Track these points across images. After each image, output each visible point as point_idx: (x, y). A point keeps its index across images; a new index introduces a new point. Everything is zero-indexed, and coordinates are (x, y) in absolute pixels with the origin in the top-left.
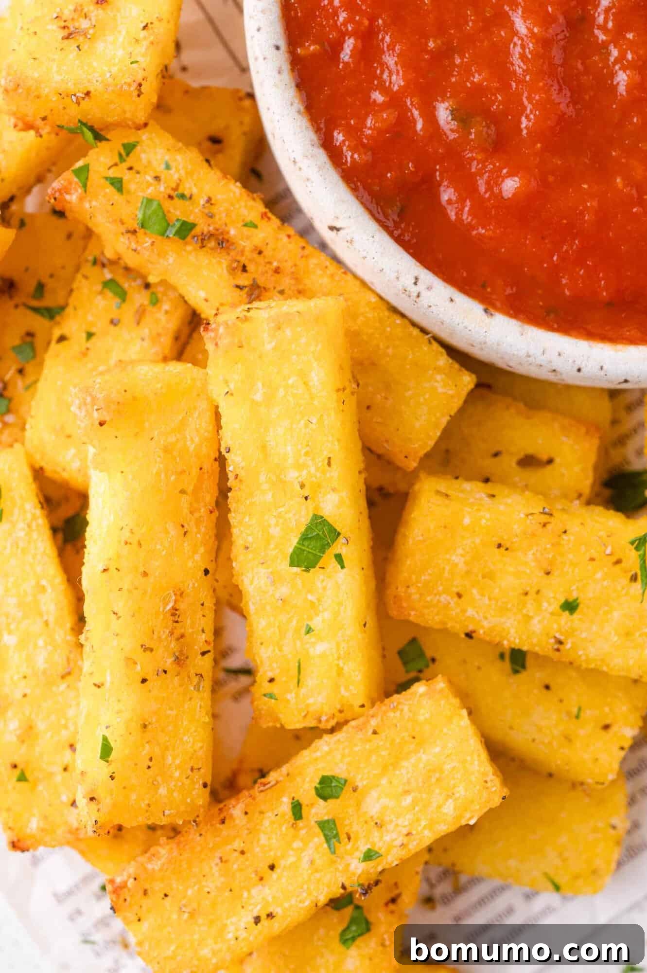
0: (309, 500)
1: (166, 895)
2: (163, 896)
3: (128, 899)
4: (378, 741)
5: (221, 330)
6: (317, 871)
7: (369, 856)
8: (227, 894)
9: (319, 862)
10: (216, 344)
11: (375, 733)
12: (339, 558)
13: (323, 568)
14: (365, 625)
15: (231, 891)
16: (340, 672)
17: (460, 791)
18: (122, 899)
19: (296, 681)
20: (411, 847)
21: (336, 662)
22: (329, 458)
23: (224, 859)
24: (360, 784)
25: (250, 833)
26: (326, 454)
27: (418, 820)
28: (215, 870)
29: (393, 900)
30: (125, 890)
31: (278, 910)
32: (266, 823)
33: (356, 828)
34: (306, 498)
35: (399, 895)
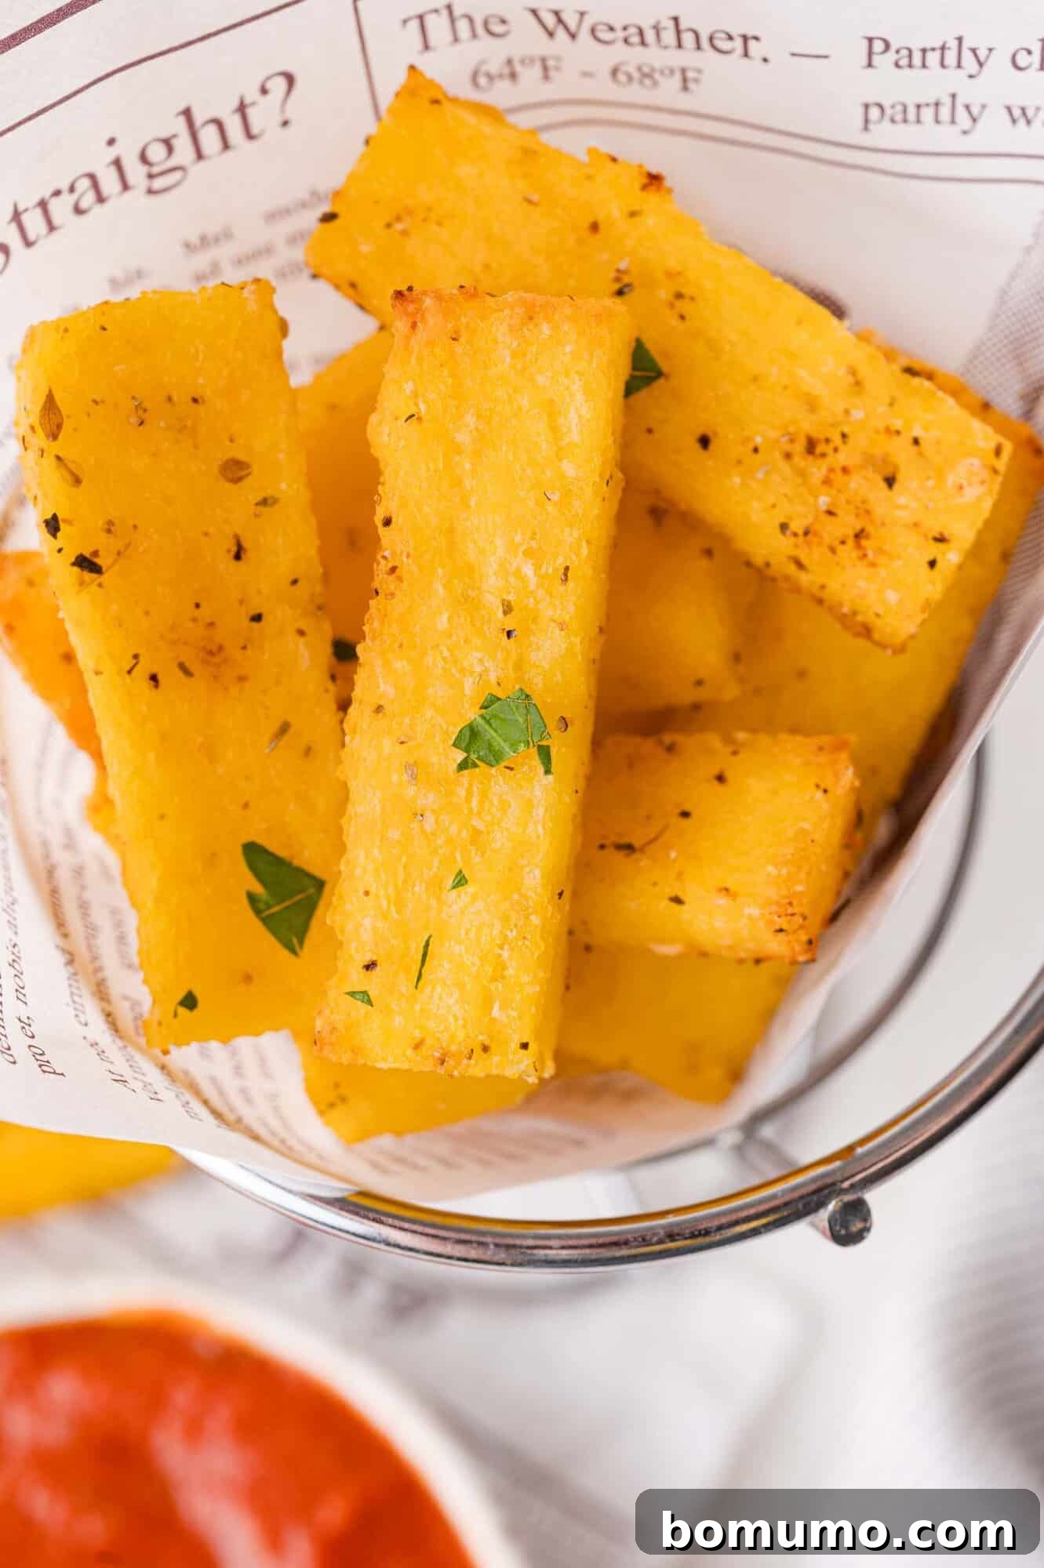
0: (512, 640)
5: (428, 302)
10: (414, 326)
12: (545, 752)
13: (511, 769)
14: (560, 894)
16: (499, 975)
19: (415, 975)
21: (497, 951)
22: (567, 569)
26: (561, 562)
34: (509, 634)
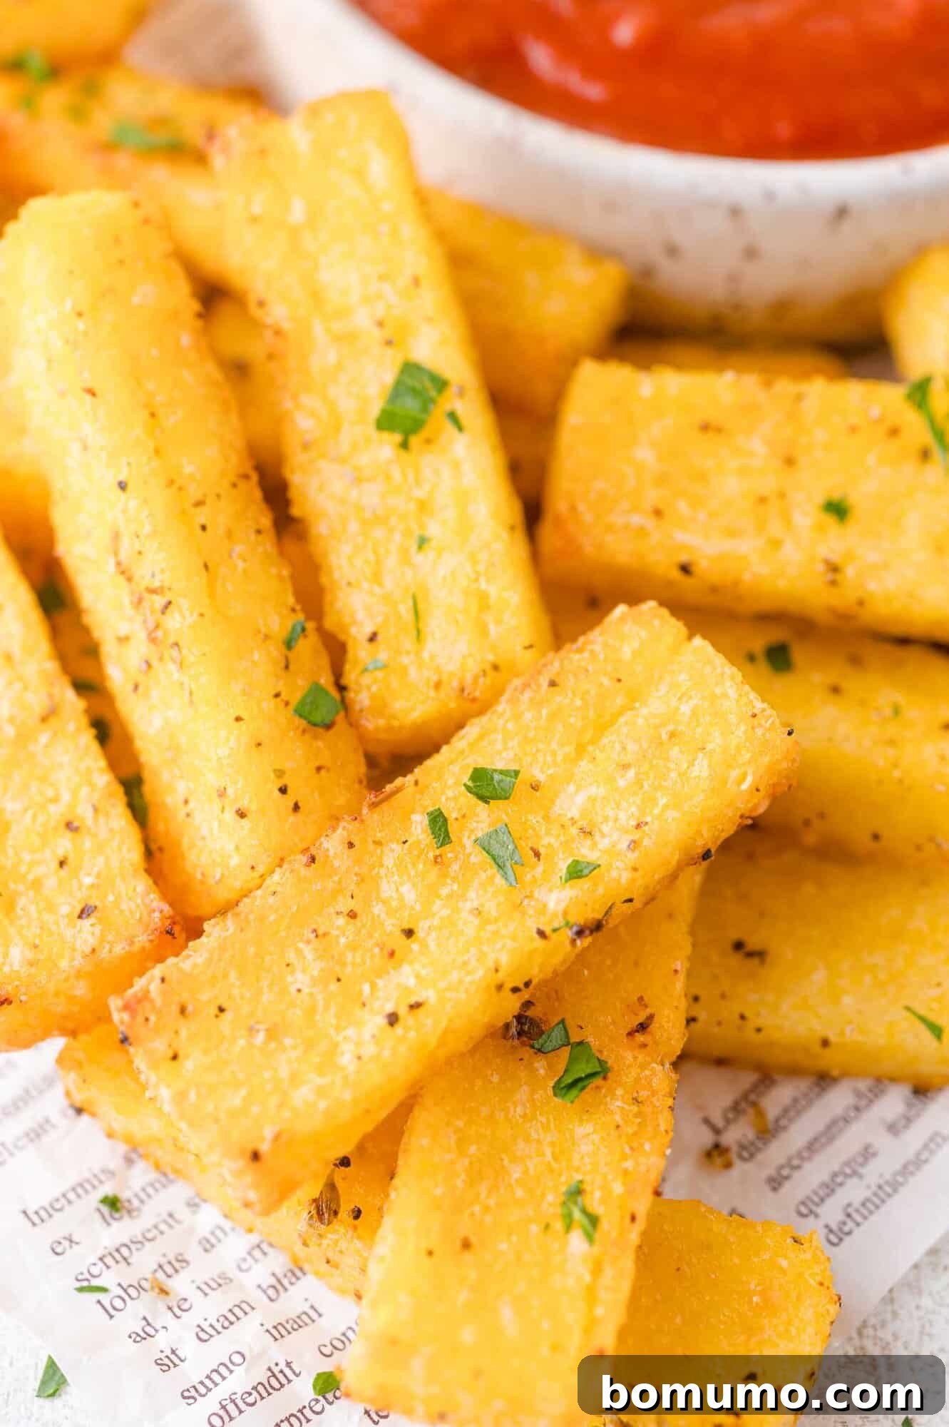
0: (393, 347)
1: (221, 1010)
2: (216, 1011)
3: (153, 1018)
4: (559, 699)
6: (488, 922)
7: (577, 872)
8: (334, 986)
9: (491, 908)
11: (553, 684)
12: (453, 417)
13: (431, 441)
15: (339, 980)
16: (483, 600)
17: (716, 741)
18: (140, 1019)
19: (415, 633)
20: (646, 842)
21: (474, 585)
22: (416, 277)
23: (320, 932)
24: (541, 777)
25: (363, 880)
26: (409, 272)
27: (654, 801)
28: (308, 952)
29: (643, 1027)
30: (147, 1005)
31: (429, 995)
32: (389, 861)
33: (546, 842)
34: (390, 343)
35: (651, 1017)
